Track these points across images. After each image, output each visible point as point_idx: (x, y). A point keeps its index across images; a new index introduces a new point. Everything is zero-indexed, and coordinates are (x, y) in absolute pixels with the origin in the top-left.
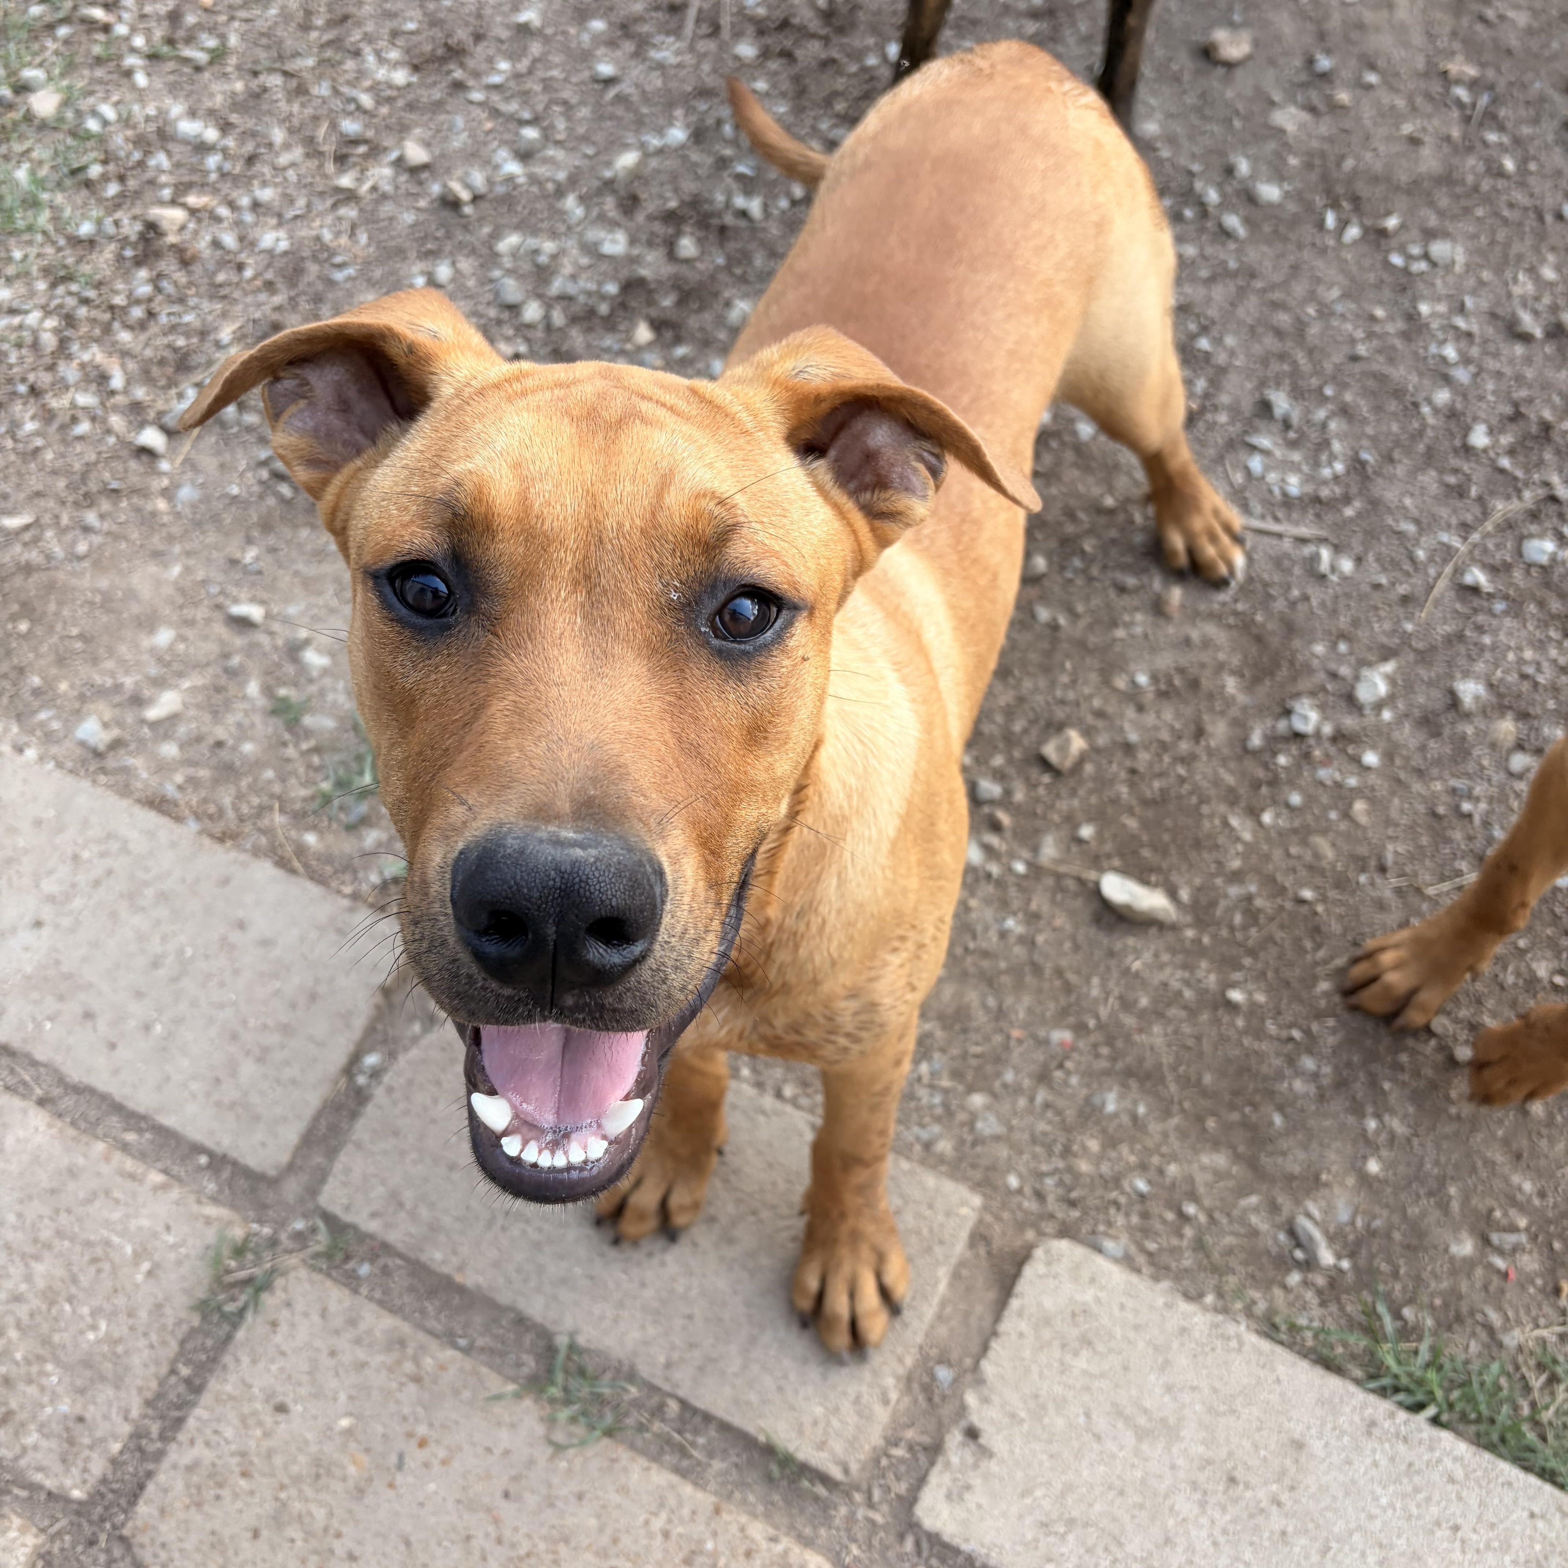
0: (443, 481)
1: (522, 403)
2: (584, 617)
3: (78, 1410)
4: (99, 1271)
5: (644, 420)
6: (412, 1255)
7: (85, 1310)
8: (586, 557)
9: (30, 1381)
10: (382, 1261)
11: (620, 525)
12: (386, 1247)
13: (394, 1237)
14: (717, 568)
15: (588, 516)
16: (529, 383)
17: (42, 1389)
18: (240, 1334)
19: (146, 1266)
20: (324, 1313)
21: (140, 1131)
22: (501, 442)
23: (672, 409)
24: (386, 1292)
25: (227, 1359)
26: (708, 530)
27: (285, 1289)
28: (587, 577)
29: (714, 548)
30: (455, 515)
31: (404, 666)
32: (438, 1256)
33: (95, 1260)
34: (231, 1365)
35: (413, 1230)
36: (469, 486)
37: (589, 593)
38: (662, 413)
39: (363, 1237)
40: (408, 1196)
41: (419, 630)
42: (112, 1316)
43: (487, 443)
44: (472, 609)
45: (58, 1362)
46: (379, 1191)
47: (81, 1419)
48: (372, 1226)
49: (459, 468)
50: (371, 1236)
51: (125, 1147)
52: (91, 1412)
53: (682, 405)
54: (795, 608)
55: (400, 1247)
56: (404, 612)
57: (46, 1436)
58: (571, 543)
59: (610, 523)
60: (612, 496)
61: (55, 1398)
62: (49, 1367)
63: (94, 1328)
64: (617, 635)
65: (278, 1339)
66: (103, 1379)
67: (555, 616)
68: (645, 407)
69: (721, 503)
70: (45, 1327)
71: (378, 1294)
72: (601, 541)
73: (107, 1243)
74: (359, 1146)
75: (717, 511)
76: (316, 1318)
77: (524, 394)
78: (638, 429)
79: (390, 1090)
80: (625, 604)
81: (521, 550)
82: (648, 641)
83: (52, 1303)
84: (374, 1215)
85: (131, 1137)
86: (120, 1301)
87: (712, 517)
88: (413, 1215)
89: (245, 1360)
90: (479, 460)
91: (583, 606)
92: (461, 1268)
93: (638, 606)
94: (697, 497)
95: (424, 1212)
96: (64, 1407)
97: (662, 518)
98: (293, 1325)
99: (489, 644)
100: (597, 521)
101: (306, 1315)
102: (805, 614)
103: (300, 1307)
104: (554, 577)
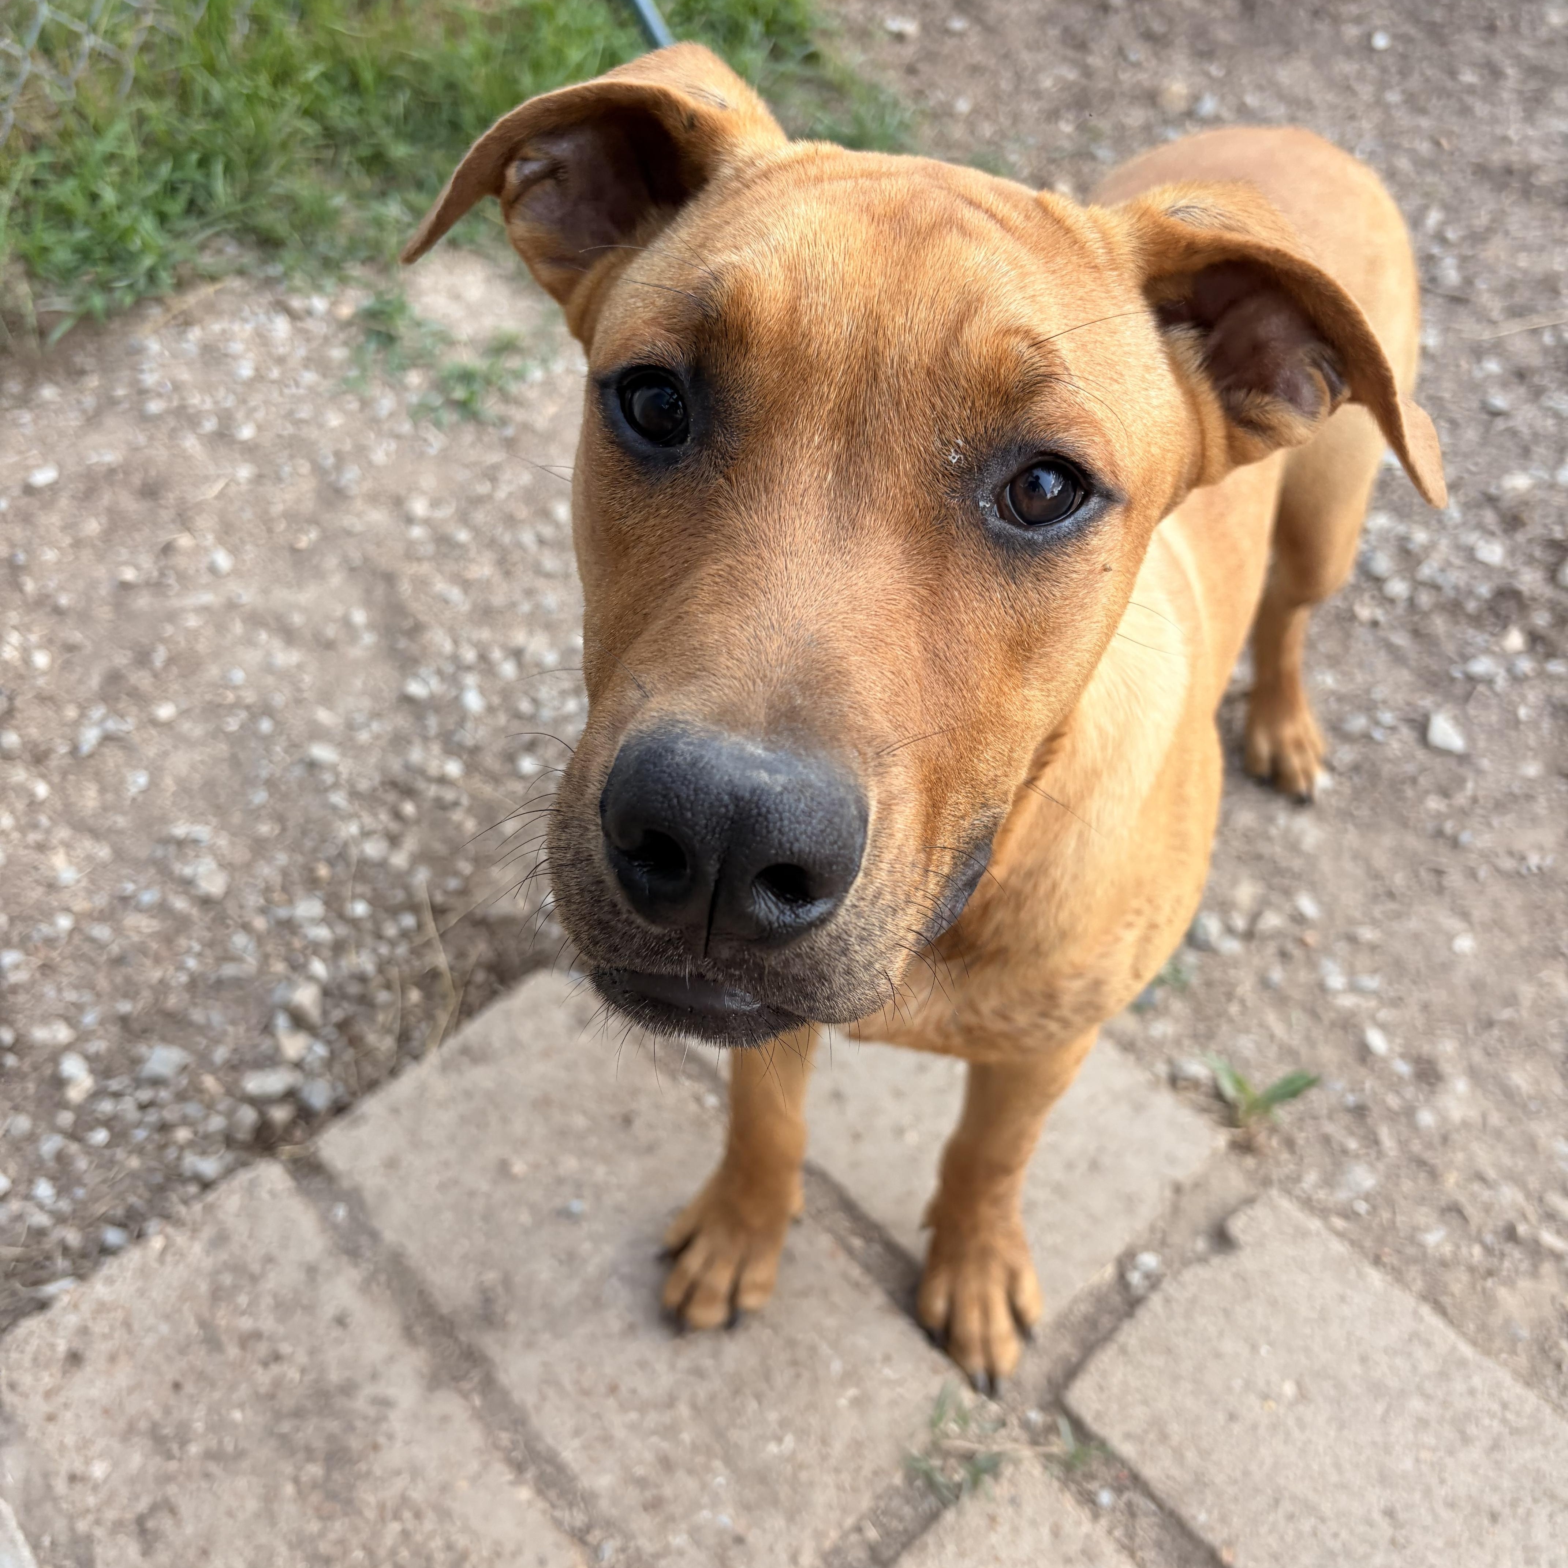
0: (701, 272)
1: (815, 192)
2: (837, 473)
3: (740, 1527)
4: (798, 1376)
5: (964, 231)
6: (1170, 1504)
7: (773, 1416)
8: (854, 396)
9: (691, 1472)
10: (1127, 1495)
11: (903, 359)
12: (1137, 1481)
13: (1150, 1472)
14: (1015, 428)
15: (865, 342)
16: (827, 167)
17: (704, 1486)
18: (949, 1516)
19: (852, 1392)
20: (1056, 1532)
21: (868, 1240)
22: (778, 234)
23: (1002, 223)
24: (1131, 1536)
25: (930, 1539)
26: (1012, 377)
27: (1012, 1482)
28: (850, 422)
29: (1016, 400)
30: (706, 316)
31: (622, 505)
32: (1202, 1517)
33: (794, 1363)
34: (932, 1549)
35: (1175, 1472)
36: (729, 282)
37: (848, 442)
38: (991, 226)
39: (1111, 1457)
40: (1175, 1429)
41: (643, 460)
42: (802, 1434)
43: (762, 235)
44: (705, 440)
45: (728, 1461)
46: (1140, 1412)
47: (739, 1540)
48: (1127, 1450)
49: (721, 259)
50: (1123, 1463)
51: (850, 1251)
52: (753, 1537)
53: (1016, 218)
54: (1109, 497)
55: (1159, 1487)
56: (630, 434)
57: (697, 1543)
58: (838, 375)
59: (892, 353)
60: (900, 320)
61: (716, 1503)
62: (717, 1464)
63: (779, 1440)
64: (873, 502)
65: (994, 1538)
66: (775, 1502)
67: (801, 466)
68: (969, 215)
69: (1037, 344)
70: (722, 1418)
71: (1118, 1533)
72: (875, 377)
73: (813, 1349)
74: (1123, 1350)
75: (1028, 353)
76: (1045, 1531)
77: (819, 180)
78: (953, 239)
79: (1168, 1301)
80: (890, 462)
81: (775, 375)
82: (908, 516)
83: (737, 1392)
84: (1128, 1436)
85: (857, 1243)
86: (814, 1421)
87: (1019, 361)
88: (1178, 1455)
89: (951, 1549)
90: (747, 253)
91: (838, 457)
92: (1229, 1544)
93: (905, 465)
94: (1007, 332)
95: (1191, 1455)
96: (726, 1519)
97: (956, 355)
98: (1016, 1530)
99: (718, 491)
100: (875, 351)
101: (1034, 1523)
102: (1119, 509)
103: (1028, 1510)
104: (810, 417)
